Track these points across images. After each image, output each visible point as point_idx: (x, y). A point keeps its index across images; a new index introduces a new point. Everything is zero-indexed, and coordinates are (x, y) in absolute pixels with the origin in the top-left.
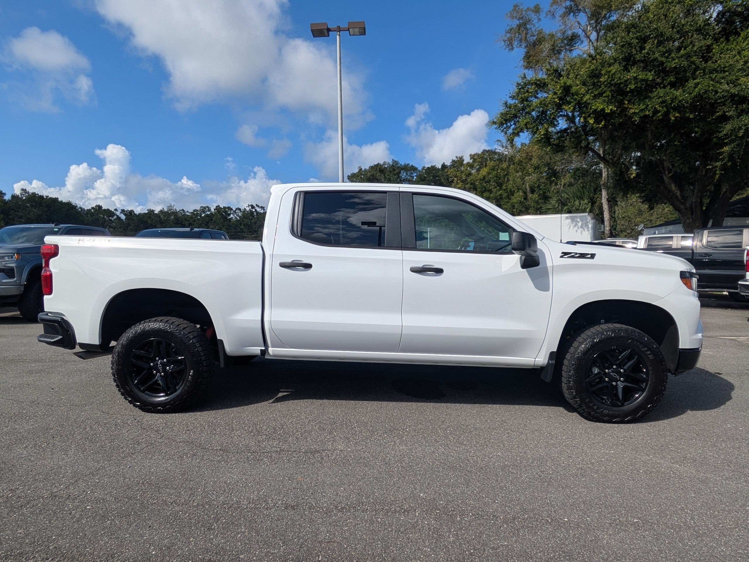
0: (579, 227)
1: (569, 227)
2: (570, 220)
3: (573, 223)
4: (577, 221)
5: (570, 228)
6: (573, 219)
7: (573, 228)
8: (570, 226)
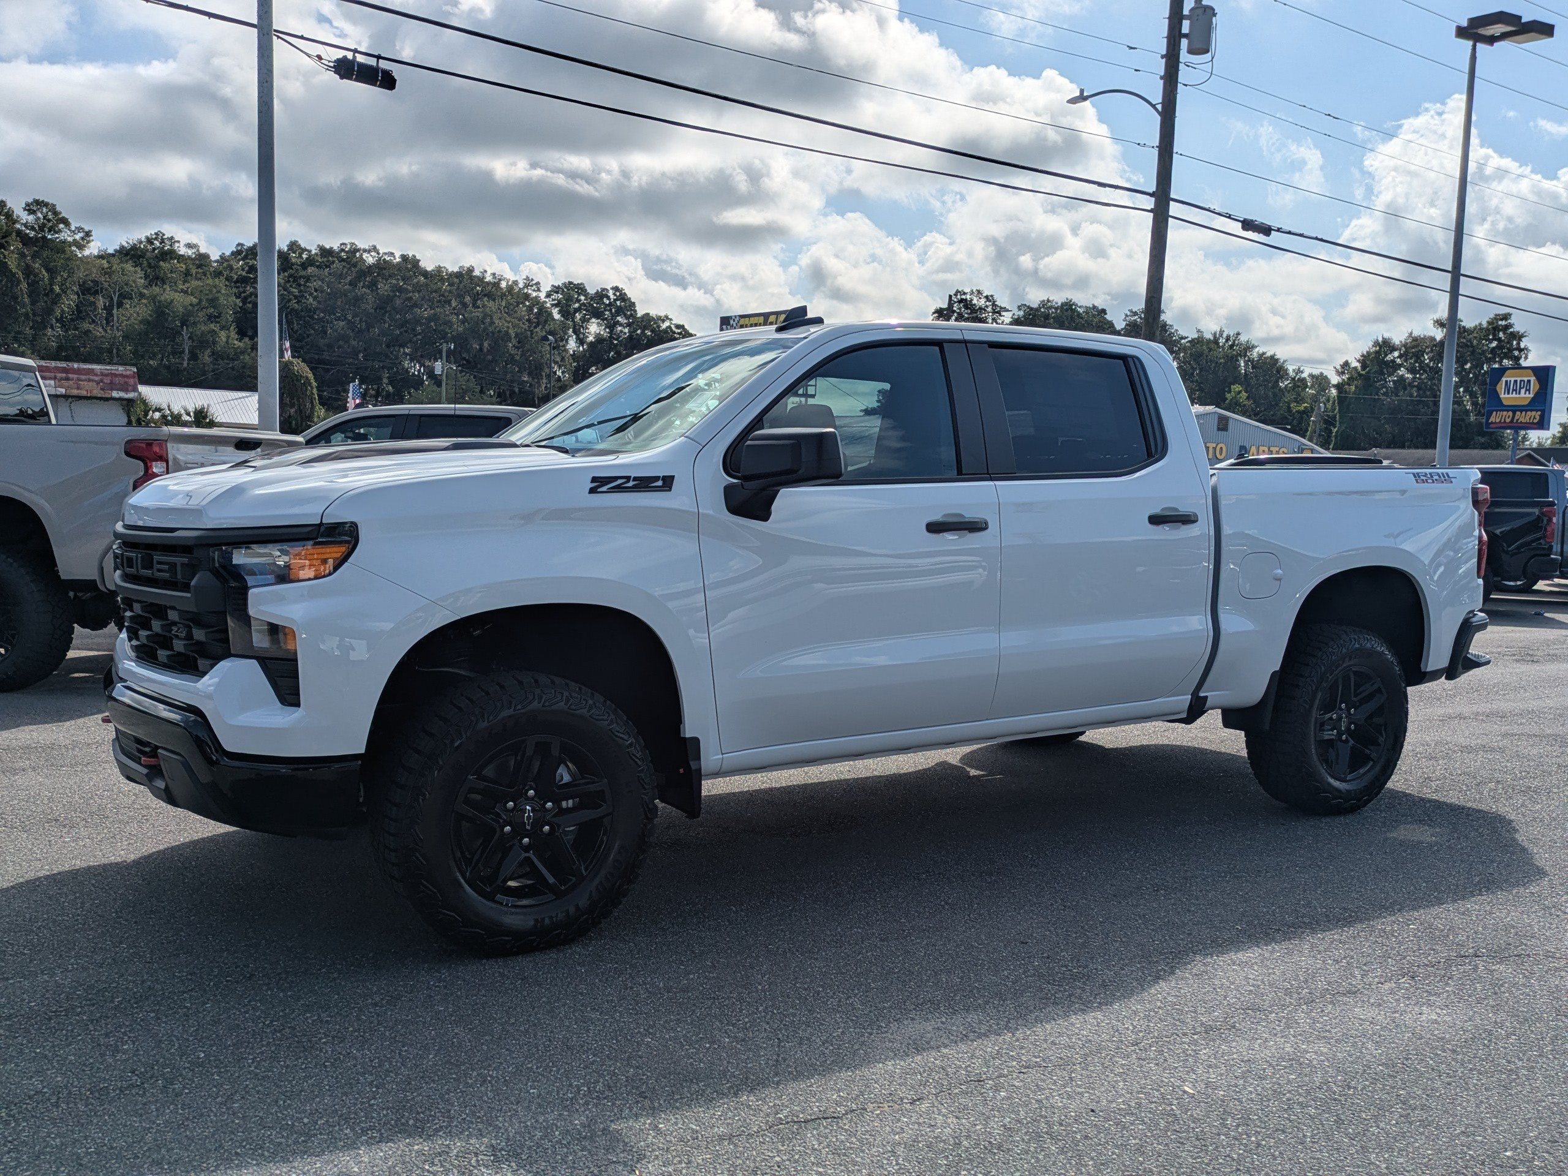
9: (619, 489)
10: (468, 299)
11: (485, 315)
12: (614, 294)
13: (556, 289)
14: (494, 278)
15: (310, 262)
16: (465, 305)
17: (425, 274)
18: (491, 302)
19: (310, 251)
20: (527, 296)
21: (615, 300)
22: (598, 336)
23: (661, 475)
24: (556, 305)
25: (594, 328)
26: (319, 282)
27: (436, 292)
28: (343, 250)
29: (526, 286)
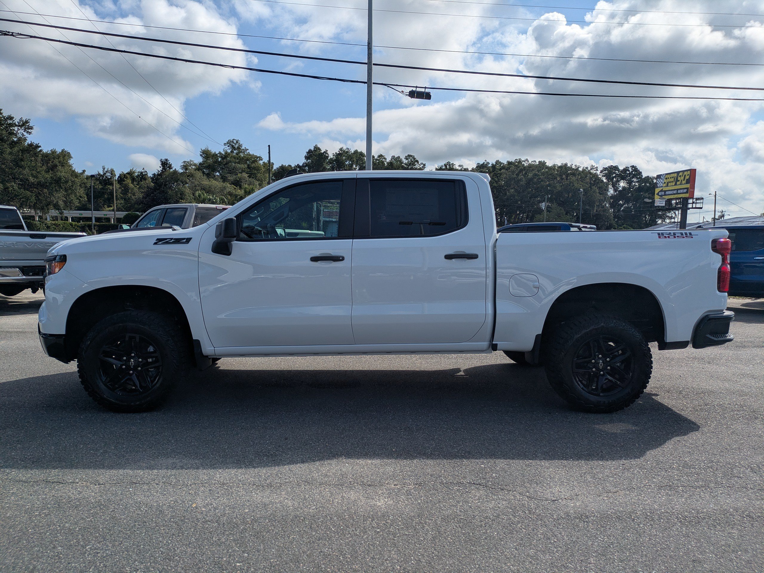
9: (167, 243)
10: (564, 176)
11: (571, 182)
12: (632, 169)
13: (605, 169)
14: (576, 167)
15: (503, 168)
16: (562, 179)
17: (547, 167)
18: (574, 177)
19: (504, 163)
20: (590, 173)
21: (632, 172)
22: (624, 188)
23: (186, 237)
24: (604, 176)
25: (622, 184)
26: (505, 174)
27: (551, 174)
28: (516, 162)
29: (591, 169)
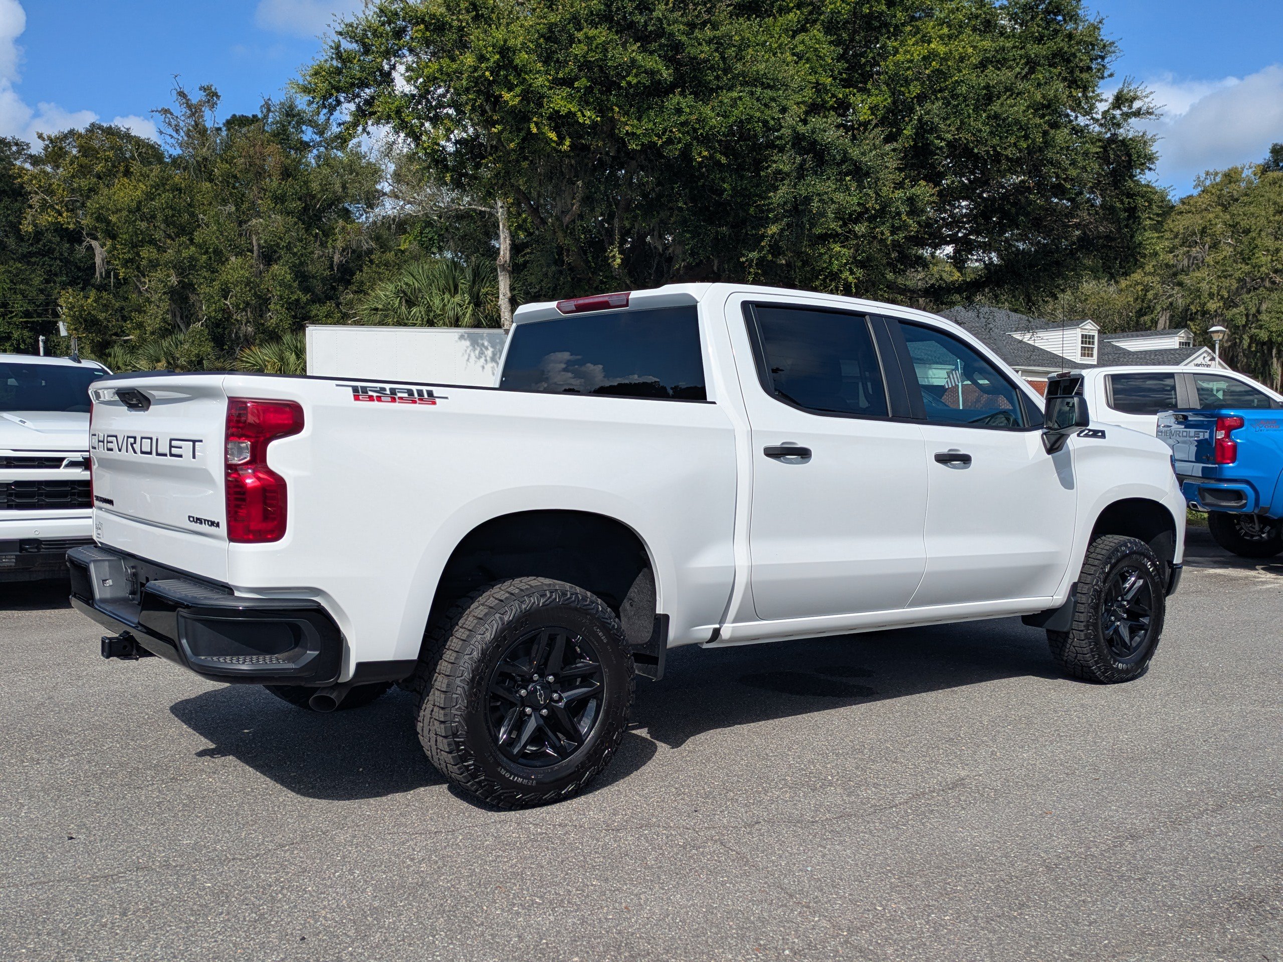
0: (488, 359)
1: (466, 357)
2: (468, 343)
3: (474, 350)
4: (483, 345)
5: (468, 360)
6: (474, 342)
7: (476, 362)
8: (469, 355)
